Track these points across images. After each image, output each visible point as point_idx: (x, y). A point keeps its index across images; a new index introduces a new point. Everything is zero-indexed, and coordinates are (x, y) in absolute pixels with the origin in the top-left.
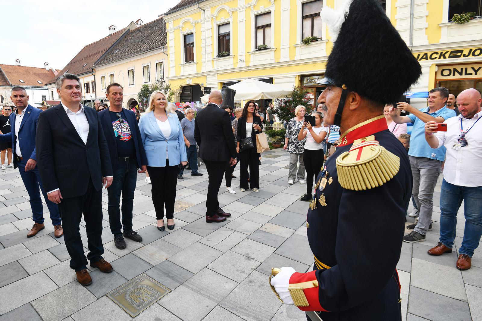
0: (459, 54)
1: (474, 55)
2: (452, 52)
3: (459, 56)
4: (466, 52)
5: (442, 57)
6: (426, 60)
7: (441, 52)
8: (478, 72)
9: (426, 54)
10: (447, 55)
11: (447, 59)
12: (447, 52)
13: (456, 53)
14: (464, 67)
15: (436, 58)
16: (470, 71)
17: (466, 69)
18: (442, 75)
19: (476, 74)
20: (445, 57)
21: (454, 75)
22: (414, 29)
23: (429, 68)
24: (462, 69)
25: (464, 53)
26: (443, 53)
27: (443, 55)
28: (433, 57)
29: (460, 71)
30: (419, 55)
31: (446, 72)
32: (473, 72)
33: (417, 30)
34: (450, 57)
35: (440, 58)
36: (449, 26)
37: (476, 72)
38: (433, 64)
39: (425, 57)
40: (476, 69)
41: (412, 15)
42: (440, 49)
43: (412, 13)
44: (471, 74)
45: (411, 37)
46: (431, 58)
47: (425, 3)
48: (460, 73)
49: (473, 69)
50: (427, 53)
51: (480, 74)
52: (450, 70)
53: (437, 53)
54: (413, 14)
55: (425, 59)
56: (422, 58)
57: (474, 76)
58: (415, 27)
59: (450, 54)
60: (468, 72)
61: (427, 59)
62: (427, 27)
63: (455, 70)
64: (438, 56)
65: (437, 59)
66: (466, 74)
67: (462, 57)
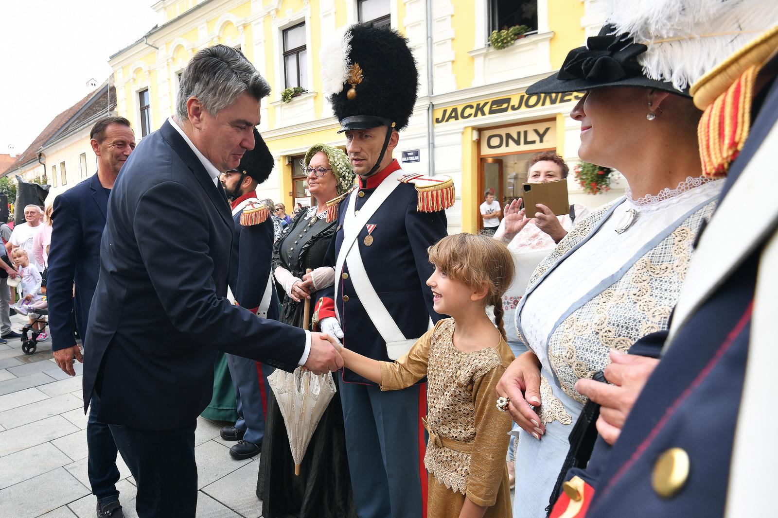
0: (505, 106)
1: (527, 106)
2: (494, 103)
3: (505, 110)
4: (515, 102)
5: (479, 113)
6: (456, 120)
7: (477, 104)
8: (545, 138)
9: (455, 110)
10: (487, 109)
11: (488, 116)
12: (486, 104)
13: (500, 105)
14: (522, 129)
15: (470, 115)
16: (532, 136)
17: (526, 133)
18: (490, 147)
19: (541, 141)
20: (483, 114)
21: (507, 145)
22: (435, 65)
23: (460, 134)
24: (519, 133)
25: (512, 103)
26: (481, 106)
27: (480, 109)
28: (466, 114)
29: (516, 137)
30: (445, 111)
31: (495, 141)
32: (537, 139)
33: (440, 65)
34: (491, 112)
35: (476, 115)
36: (486, 55)
37: (542, 137)
38: (466, 127)
39: (453, 115)
40: (541, 132)
41: (429, 39)
42: (476, 98)
43: (429, 35)
44: (534, 142)
45: (430, 80)
46: (463, 117)
47: (448, 16)
48: (517, 141)
49: (536, 131)
50: (456, 108)
51: (547, 141)
52: (500, 136)
53: (471, 107)
54: (431, 37)
55: (454, 119)
56: (450, 117)
57: (538, 146)
58: (435, 62)
59: (491, 107)
60: (529, 139)
61: (456, 118)
62: (453, 58)
63: (509, 136)
64: (473, 111)
65: (472, 118)
66: (526, 143)
67: (510, 111)
